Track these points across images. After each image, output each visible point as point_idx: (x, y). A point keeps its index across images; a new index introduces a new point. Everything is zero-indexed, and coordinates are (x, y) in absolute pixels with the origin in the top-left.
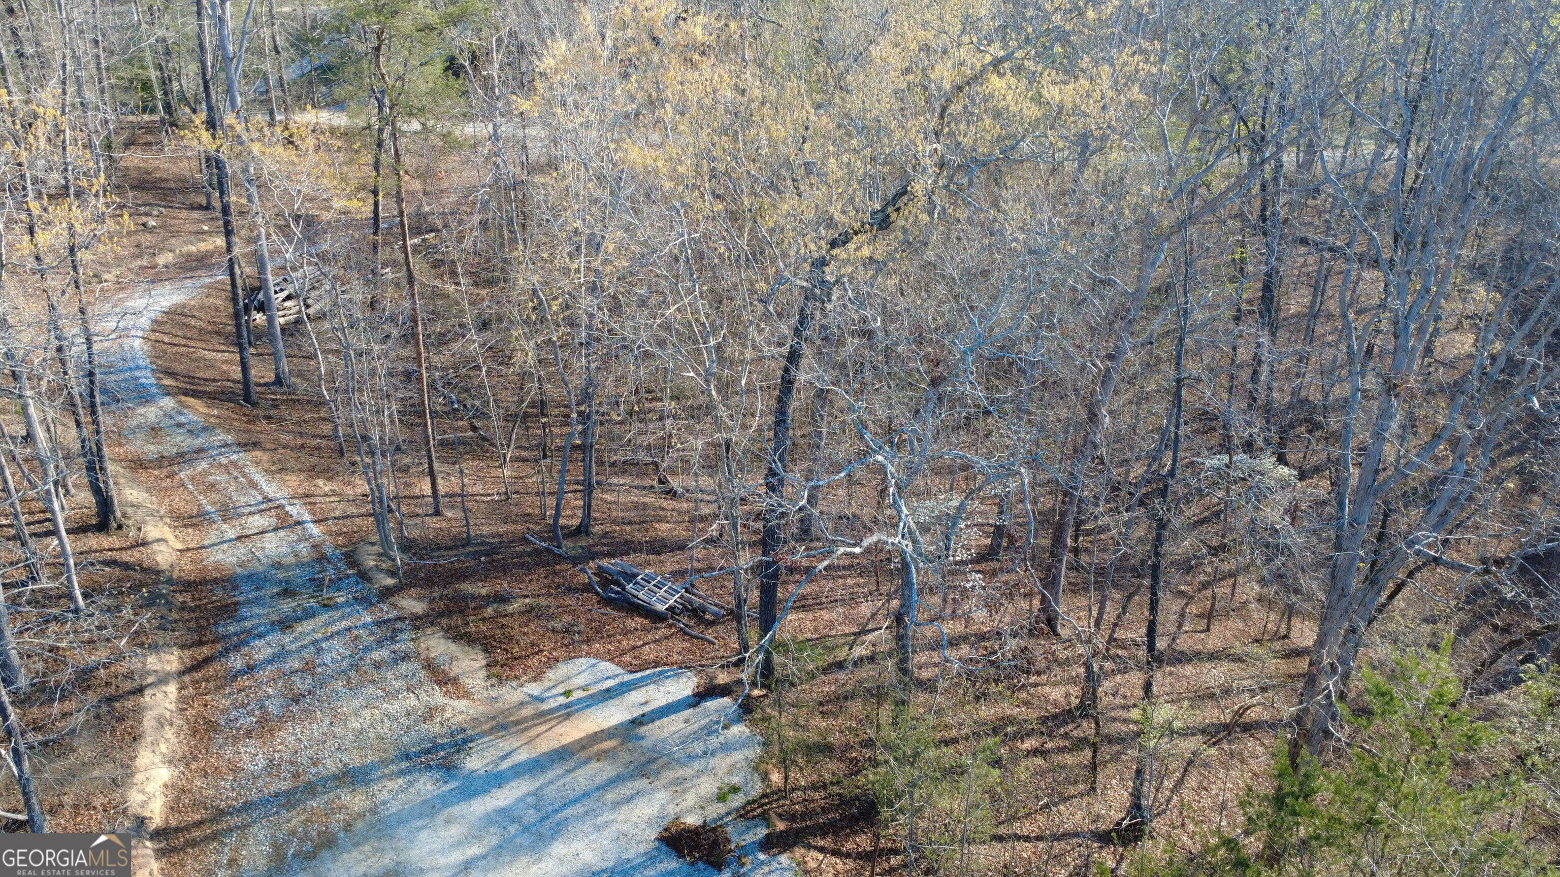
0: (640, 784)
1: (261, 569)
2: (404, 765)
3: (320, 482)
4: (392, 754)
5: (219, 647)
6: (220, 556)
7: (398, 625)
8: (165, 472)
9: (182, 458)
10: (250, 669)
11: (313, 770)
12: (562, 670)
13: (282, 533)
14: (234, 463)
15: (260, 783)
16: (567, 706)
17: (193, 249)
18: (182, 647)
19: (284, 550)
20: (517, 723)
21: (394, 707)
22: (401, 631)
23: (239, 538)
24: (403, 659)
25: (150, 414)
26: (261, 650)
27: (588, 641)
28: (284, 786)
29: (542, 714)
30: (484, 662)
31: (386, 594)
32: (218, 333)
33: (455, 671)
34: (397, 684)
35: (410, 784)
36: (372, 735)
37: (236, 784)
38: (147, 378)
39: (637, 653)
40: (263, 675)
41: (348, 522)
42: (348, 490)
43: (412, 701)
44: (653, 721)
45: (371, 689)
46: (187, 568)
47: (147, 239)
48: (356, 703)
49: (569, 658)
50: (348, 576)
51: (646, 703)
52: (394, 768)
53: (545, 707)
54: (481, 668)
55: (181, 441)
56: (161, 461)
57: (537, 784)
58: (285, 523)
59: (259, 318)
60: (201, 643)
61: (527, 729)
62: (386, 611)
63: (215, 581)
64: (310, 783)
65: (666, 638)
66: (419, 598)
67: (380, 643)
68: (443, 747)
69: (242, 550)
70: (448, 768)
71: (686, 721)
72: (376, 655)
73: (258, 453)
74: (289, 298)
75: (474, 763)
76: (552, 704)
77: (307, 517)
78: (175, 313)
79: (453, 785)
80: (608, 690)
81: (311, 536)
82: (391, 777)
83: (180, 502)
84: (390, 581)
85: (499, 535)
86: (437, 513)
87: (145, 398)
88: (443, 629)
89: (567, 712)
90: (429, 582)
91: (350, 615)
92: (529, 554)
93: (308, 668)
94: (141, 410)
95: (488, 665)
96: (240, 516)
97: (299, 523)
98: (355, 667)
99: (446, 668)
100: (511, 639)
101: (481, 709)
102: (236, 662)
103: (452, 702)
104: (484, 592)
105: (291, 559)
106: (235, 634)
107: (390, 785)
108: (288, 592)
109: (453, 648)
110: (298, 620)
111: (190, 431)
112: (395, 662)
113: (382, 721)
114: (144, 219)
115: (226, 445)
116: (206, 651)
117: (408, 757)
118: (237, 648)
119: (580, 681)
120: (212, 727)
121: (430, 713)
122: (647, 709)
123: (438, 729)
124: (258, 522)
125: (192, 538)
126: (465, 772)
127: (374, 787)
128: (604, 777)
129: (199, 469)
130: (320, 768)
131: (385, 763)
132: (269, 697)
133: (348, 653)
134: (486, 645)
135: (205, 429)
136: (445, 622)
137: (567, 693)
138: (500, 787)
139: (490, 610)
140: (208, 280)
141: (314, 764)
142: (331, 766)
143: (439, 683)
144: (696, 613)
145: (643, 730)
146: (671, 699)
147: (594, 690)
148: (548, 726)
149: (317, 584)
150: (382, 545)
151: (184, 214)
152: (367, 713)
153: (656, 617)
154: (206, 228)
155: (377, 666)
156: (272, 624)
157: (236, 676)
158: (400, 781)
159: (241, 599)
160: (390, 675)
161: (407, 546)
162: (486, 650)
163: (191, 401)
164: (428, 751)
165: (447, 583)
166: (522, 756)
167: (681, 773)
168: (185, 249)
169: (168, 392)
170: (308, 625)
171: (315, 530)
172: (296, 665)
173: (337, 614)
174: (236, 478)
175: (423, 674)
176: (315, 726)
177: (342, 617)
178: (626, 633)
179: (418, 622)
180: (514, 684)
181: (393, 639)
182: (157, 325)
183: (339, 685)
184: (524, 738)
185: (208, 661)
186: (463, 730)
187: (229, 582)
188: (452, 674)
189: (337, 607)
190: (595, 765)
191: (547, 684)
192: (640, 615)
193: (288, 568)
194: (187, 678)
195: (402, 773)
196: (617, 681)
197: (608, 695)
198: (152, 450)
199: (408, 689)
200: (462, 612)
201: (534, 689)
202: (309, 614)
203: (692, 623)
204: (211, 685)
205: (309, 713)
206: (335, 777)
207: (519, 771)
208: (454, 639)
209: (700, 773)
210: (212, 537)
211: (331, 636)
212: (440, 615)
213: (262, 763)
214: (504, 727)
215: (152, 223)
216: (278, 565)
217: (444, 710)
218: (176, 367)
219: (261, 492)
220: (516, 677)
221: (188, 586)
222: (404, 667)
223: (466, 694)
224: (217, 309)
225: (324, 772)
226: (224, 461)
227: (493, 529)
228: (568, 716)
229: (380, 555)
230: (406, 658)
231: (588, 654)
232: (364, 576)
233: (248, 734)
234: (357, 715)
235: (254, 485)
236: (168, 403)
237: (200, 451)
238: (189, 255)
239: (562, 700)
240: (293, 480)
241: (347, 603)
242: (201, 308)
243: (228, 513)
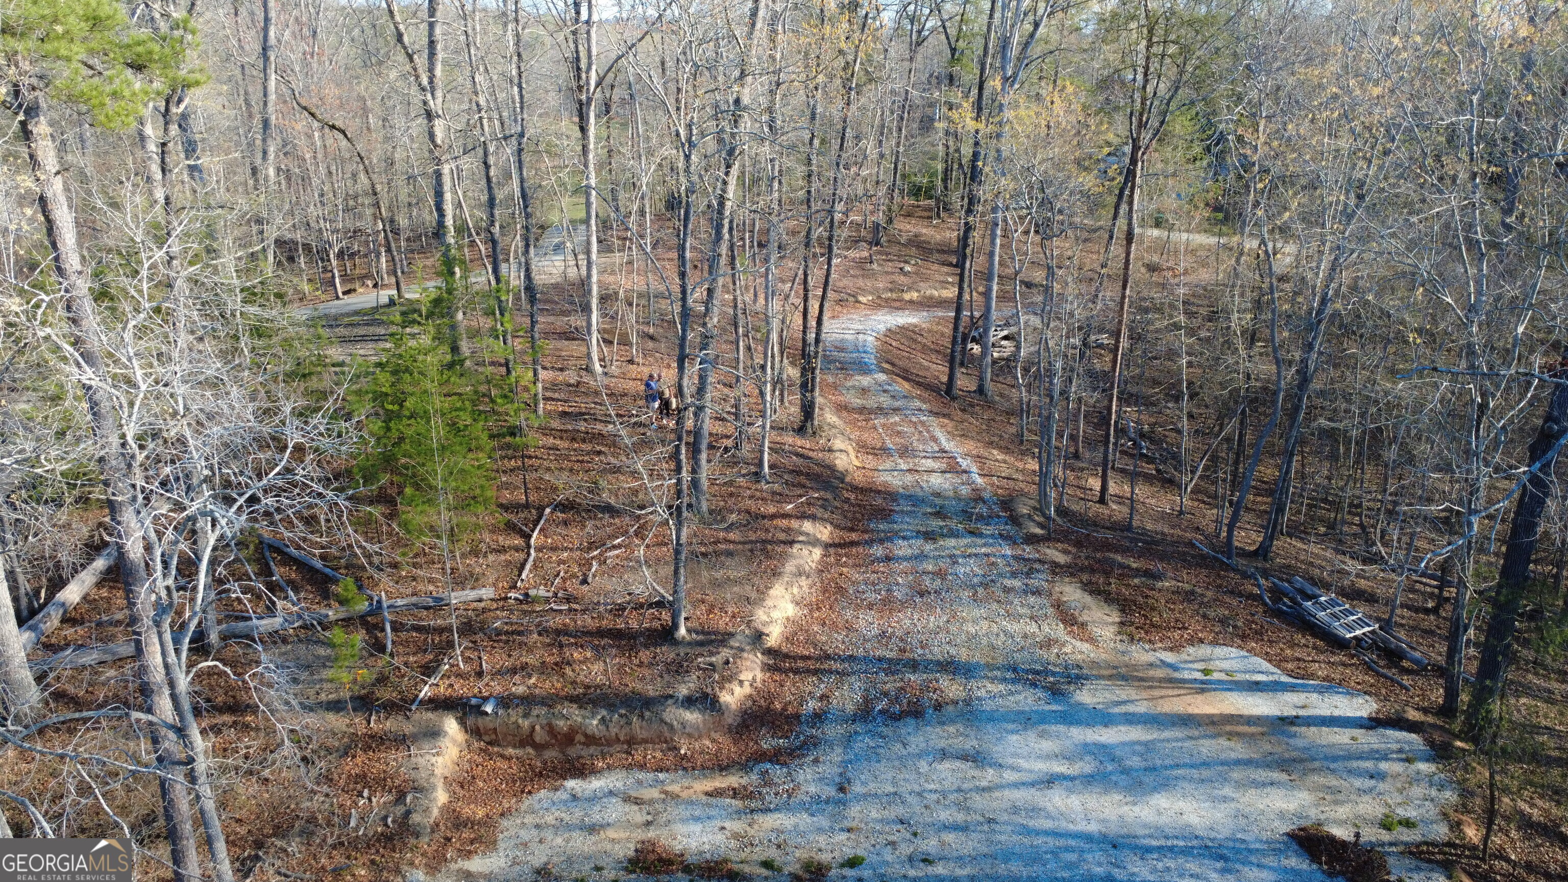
0: (1276, 775)
1: (921, 494)
2: (1009, 675)
3: (995, 452)
4: (1000, 661)
5: (866, 537)
6: (889, 479)
7: (1037, 566)
8: (863, 417)
9: (880, 410)
10: (888, 559)
11: (920, 651)
12: (1204, 650)
13: (948, 475)
14: (923, 423)
15: (868, 646)
16: (1203, 682)
17: (936, 293)
18: (837, 527)
19: (947, 486)
20: (1142, 679)
21: (1013, 627)
22: (1038, 571)
23: (909, 470)
24: (1033, 593)
25: (866, 381)
26: (902, 548)
27: (1244, 637)
28: (889, 655)
29: (1171, 680)
30: (1118, 620)
31: (1031, 540)
32: (938, 352)
33: (1085, 618)
34: (1022, 611)
35: (1011, 693)
36: (984, 641)
37: (846, 640)
38: (870, 359)
39: (1302, 665)
40: (897, 567)
41: (1011, 483)
42: (1020, 465)
43: (1033, 628)
44: (1309, 725)
45: (995, 606)
46: (858, 478)
47: (902, 279)
48: (977, 612)
49: (1215, 643)
50: (999, 517)
51: (1303, 707)
52: (998, 673)
53: (1177, 675)
54: (1113, 623)
55: (885, 401)
56: (862, 410)
57: (1149, 737)
58: (953, 468)
59: (976, 349)
60: (852, 530)
61: (1151, 687)
62: (1028, 551)
63: (879, 492)
64: (914, 660)
65: (1344, 665)
66: (1065, 552)
67: (1014, 575)
68: (1054, 674)
69: (909, 479)
70: (1056, 692)
71: (1353, 739)
72: (1008, 583)
73: (946, 421)
74: (1006, 338)
75: (1085, 696)
76: (1186, 675)
77: (974, 469)
78: (907, 329)
79: (1054, 707)
80: (1257, 683)
81: (973, 482)
82: (993, 680)
83: (868, 437)
84: (1038, 531)
85: (1163, 534)
86: (1102, 501)
87: (864, 369)
88: (1081, 582)
89: (1203, 687)
90: (1079, 544)
91: (991, 545)
92: (1193, 557)
93: (940, 574)
94: (857, 378)
95: (1122, 623)
96: (915, 457)
97: (965, 472)
98: (985, 585)
99: (1077, 613)
100: (1153, 609)
101: (1103, 656)
102: (878, 551)
103: (1073, 641)
104: (1134, 565)
105: (951, 494)
106: (883, 531)
107: (990, 687)
108: (939, 514)
109: (1088, 599)
110: (943, 536)
111: (893, 397)
112: (1025, 592)
113: (997, 635)
114: (902, 265)
115: (920, 410)
116: (854, 536)
117: (1015, 670)
118: (881, 541)
119: (1226, 665)
120: (840, 590)
121: (1048, 643)
122: (1301, 713)
123: (1052, 658)
124: (930, 464)
125: (870, 462)
126: (1072, 701)
127: (973, 684)
128: (1233, 755)
129: (892, 420)
130: (927, 651)
131: (990, 667)
132: (898, 584)
133: (980, 572)
134: (1125, 606)
135: (905, 397)
136: (1085, 577)
137: (1206, 672)
138: (1106, 726)
139: (1136, 581)
140: (940, 314)
141: (922, 648)
142: (937, 652)
143: (1064, 621)
144: (1393, 656)
145: (1294, 729)
146: (1337, 713)
147: (1239, 677)
148: (1176, 692)
149: (966, 515)
150: (1039, 501)
151: (936, 267)
152: (985, 624)
153: (1336, 643)
154: (950, 280)
155: (1007, 590)
156: (918, 532)
157: (873, 562)
158: (1001, 687)
159: (897, 508)
160: (1016, 601)
161: (1062, 511)
162: (1123, 611)
163: (900, 380)
164: (1037, 673)
165: (1096, 550)
166: (1141, 708)
167: (1334, 782)
168: (928, 293)
169: (883, 371)
170: (952, 542)
171: (979, 480)
172: (930, 568)
173: (980, 541)
174: (920, 432)
175: (1050, 611)
176: (932, 619)
177: (985, 545)
178: (1293, 645)
179: (1056, 569)
180: (1147, 647)
181: (1028, 575)
182: (890, 332)
183: (966, 594)
184: (1145, 694)
185: (853, 544)
186: (1079, 667)
187: (892, 496)
188: (1080, 619)
189: (981, 535)
190: (1223, 742)
191: (1184, 656)
192: (1314, 635)
193: (946, 498)
194: (832, 550)
195: (1004, 680)
196: (1271, 678)
197: (1256, 687)
198: (857, 402)
199: (1031, 618)
200: (1107, 574)
201: (1169, 657)
202: (953, 534)
203: (1382, 663)
204: (850, 562)
205: (930, 608)
206: (939, 663)
207: (1131, 719)
208: (1091, 593)
209: (1361, 792)
210: (888, 465)
211: (969, 556)
212: (1082, 570)
213: (876, 631)
214: (1124, 678)
215: (908, 268)
216: (938, 495)
217: (1063, 645)
218: (896, 361)
219: (939, 444)
220: (1150, 641)
221: (855, 488)
222: (1032, 599)
223: (1092, 640)
224: (942, 335)
225: (929, 657)
226: (914, 419)
227: (1159, 527)
228: (1203, 691)
229: (1035, 508)
230: (1037, 592)
231: (1239, 647)
232: (1015, 520)
233: (870, 606)
234: (975, 622)
235: (935, 439)
236: (882, 377)
237: (896, 410)
238: (931, 298)
239: (1199, 676)
240: (970, 446)
241: (992, 536)
242: (930, 331)
243: (905, 452)
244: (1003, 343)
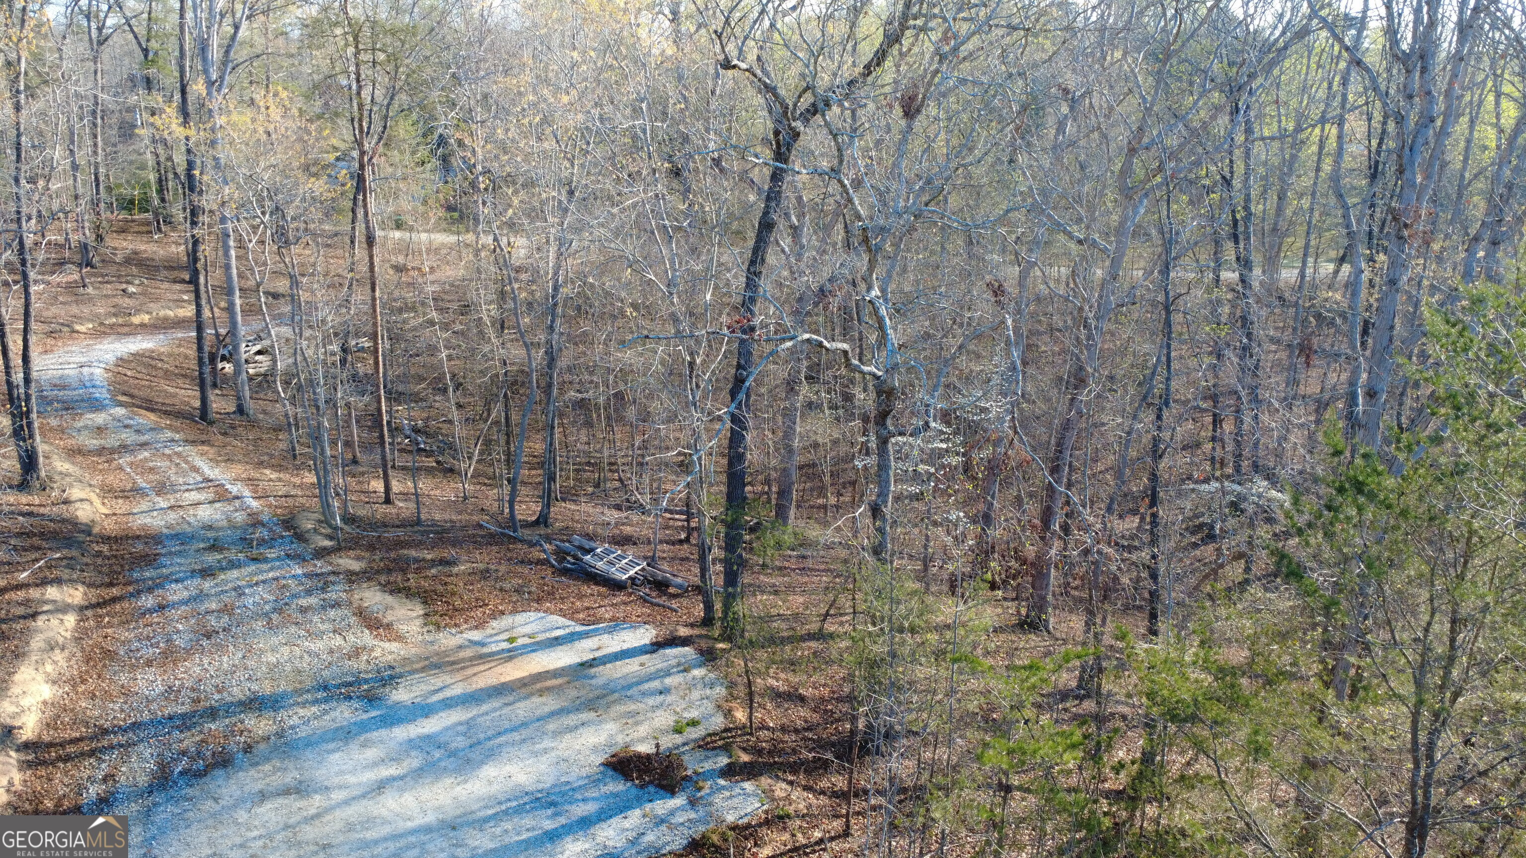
0: (585, 716)
1: (189, 530)
2: (321, 695)
3: (267, 472)
4: (308, 684)
5: (131, 589)
6: (148, 520)
7: (332, 578)
8: (103, 459)
9: (124, 448)
10: (162, 607)
11: (217, 697)
12: (506, 621)
13: (218, 505)
14: (179, 455)
15: (154, 706)
16: (509, 650)
17: (171, 314)
18: (90, 585)
19: (218, 517)
20: (453, 663)
21: (317, 646)
22: (333, 583)
23: (171, 508)
24: (333, 607)
25: (100, 418)
26: (176, 592)
27: (539, 600)
28: (181, 710)
29: (481, 657)
30: (422, 612)
31: (319, 554)
32: (185, 376)
33: (389, 618)
34: (323, 627)
35: (326, 712)
36: (288, 668)
37: (125, 707)
38: (102, 394)
39: (591, 612)
40: (174, 613)
41: (289, 500)
42: (297, 480)
43: (338, 641)
44: (604, 664)
45: (293, 629)
46: (110, 527)
47: (126, 302)
48: (275, 640)
49: (515, 611)
50: (282, 537)
51: (598, 649)
52: (309, 697)
53: (485, 650)
54: (418, 617)
55: (129, 437)
56: (101, 451)
57: (470, 715)
58: (222, 496)
59: (228, 367)
60: (111, 585)
61: (463, 668)
62: (320, 566)
63: (138, 537)
64: (211, 708)
65: (625, 603)
66: (358, 558)
67: (309, 593)
68: (366, 681)
69: (172, 517)
70: (371, 699)
71: (642, 665)
72: (303, 602)
73: (206, 448)
74: (259, 353)
75: (401, 695)
76: (494, 648)
77: (247, 493)
78: (143, 355)
79: (374, 713)
80: (556, 638)
81: (248, 507)
82: (303, 705)
83: (112, 479)
84: (327, 543)
85: (451, 521)
86: (388, 501)
87: (96, 406)
88: (380, 584)
89: (510, 655)
90: (371, 548)
91: (279, 568)
92: (483, 537)
93: (227, 610)
94: (89, 416)
95: (426, 615)
96: (176, 492)
97: (237, 498)
98: (280, 611)
99: (380, 616)
100: (453, 594)
101: (413, 651)
102: (148, 601)
103: (382, 644)
104: (429, 557)
105: (225, 523)
106: (151, 579)
107: (301, 712)
108: (215, 547)
109: (389, 599)
110: (222, 569)
111: (138, 431)
112: (324, 608)
113: (301, 657)
114: (124, 286)
115: (173, 440)
116: (115, 591)
117: (326, 688)
118: (150, 590)
119: (527, 629)
120: (109, 655)
121: (356, 652)
122: (597, 654)
123: (363, 666)
124: (194, 496)
125: (121, 506)
126: (390, 702)
127: (283, 714)
128: (547, 709)
129: (140, 457)
130: (225, 694)
131: (298, 692)
132: (178, 632)
133: (272, 598)
134: (425, 597)
135: (151, 429)
136: (383, 579)
137: (511, 640)
138: (427, 717)
139: (434, 571)
140: (180, 335)
141: (219, 692)
142: (238, 693)
143: (369, 627)
144: (661, 586)
145: (593, 671)
146: (625, 646)
147: (541, 637)
148: (487, 666)
149: (245, 542)
150: (323, 513)
151: (166, 285)
152: (286, 650)
153: (616, 586)
154: (186, 297)
155: (304, 610)
156: (193, 571)
157: (144, 614)
158: (314, 709)
159: (163, 551)
160: (316, 619)
161: (349, 519)
162: (425, 603)
163: (143, 412)
164: (350, 684)
165: (389, 550)
166: (457, 690)
167: (632, 707)
168: (162, 313)
169: (121, 404)
170: (235, 573)
171: (255, 504)
172: (214, 606)
173: (265, 566)
174: (177, 465)
175: (353, 620)
176: (225, 659)
177: (271, 569)
178: (581, 597)
179: (352, 577)
180: (454, 631)
181: (323, 589)
182: (121, 361)
183: (259, 625)
184: (459, 676)
185: (114, 600)
186: (392, 668)
187: (155, 538)
188: (385, 621)
189: (266, 560)
190: (536, 700)
191: (489, 631)
192: (597, 584)
193: (218, 529)
194: (89, 613)
195: (316, 702)
196: (567, 631)
197: (556, 642)
198: (94, 443)
199: (334, 631)
200: (404, 571)
201: (475, 635)
202: (234, 565)
203: (654, 594)
204: (116, 621)
205: (221, 648)
206: (241, 703)
207: (448, 704)
208: (391, 592)
209: (654, 708)
210: (144, 505)
211: (257, 584)
212: (378, 572)
213: (160, 688)
214: (437, 666)
215: (132, 289)
216: (210, 528)
217: (372, 650)
218: (136, 392)
219: (202, 474)
220: (456, 625)
221: (106, 539)
222: (332, 613)
223: (400, 638)
224: (186, 357)
225: (229, 699)
226: (167, 451)
227: (447, 517)
228: (511, 658)
229: (320, 521)
230: (336, 605)
231: (537, 610)
232: (300, 537)
233: (149, 663)
234: (273, 650)
235: (196, 470)
236: (120, 411)
237: (144, 445)
238: (166, 319)
239: (505, 645)
240: (238, 469)
241: (278, 558)
242: (170, 355)
243: (161, 489)
244: (258, 358)
